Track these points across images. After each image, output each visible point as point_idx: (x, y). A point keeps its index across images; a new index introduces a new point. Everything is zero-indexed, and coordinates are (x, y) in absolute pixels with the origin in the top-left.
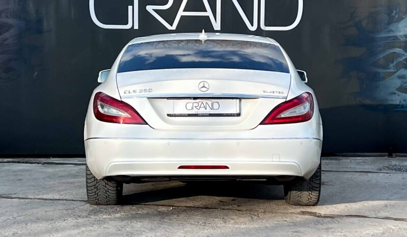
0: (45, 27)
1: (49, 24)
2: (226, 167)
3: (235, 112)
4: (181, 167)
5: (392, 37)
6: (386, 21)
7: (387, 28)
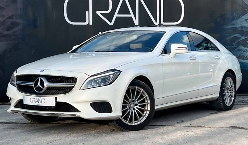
1: (40, 22)
5: (234, 28)
6: (230, 19)
7: (231, 23)
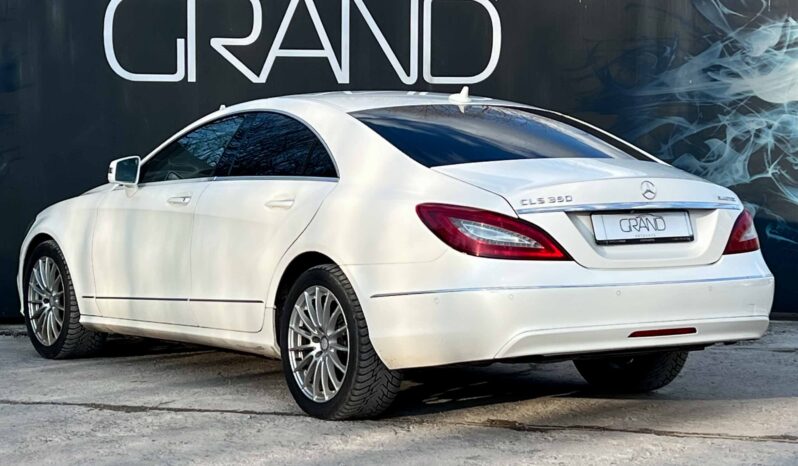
0: (21, 78)
1: (28, 72)
2: (692, 330)
5: (662, 96)
6: (653, 67)
7: (655, 79)
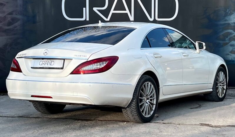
0: (38, 20)
1: (39, 18)
2: (51, 98)
3: (60, 67)
4: (32, 96)
5: (226, 24)
6: (223, 15)
7: (224, 19)
